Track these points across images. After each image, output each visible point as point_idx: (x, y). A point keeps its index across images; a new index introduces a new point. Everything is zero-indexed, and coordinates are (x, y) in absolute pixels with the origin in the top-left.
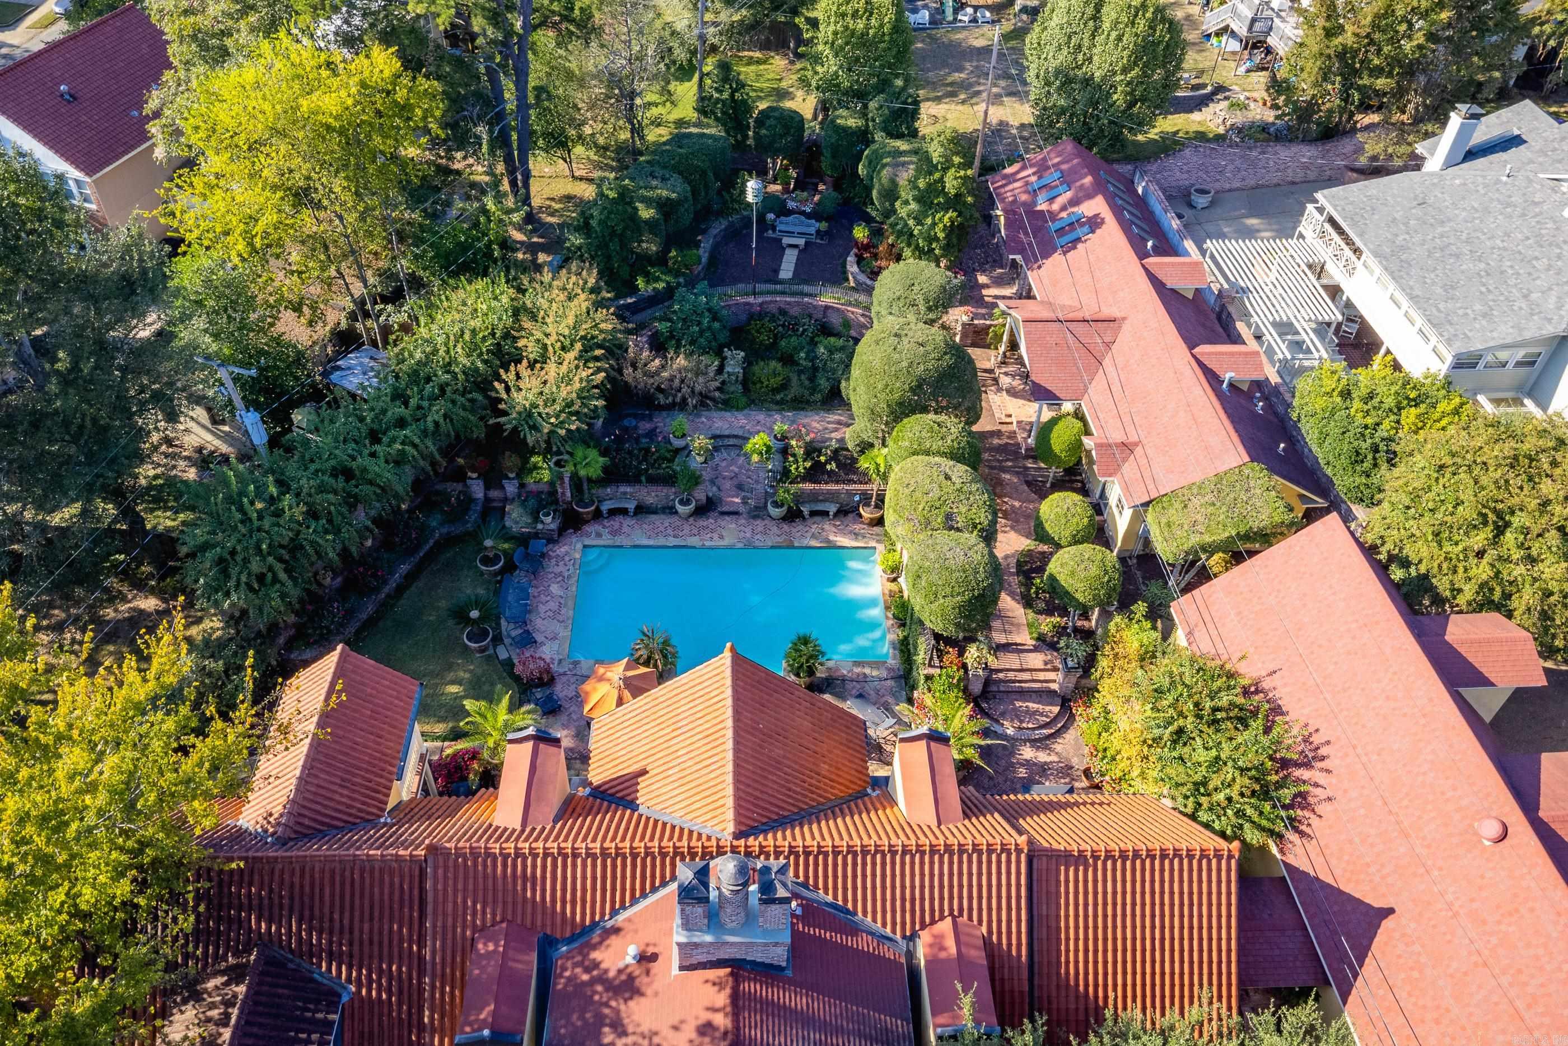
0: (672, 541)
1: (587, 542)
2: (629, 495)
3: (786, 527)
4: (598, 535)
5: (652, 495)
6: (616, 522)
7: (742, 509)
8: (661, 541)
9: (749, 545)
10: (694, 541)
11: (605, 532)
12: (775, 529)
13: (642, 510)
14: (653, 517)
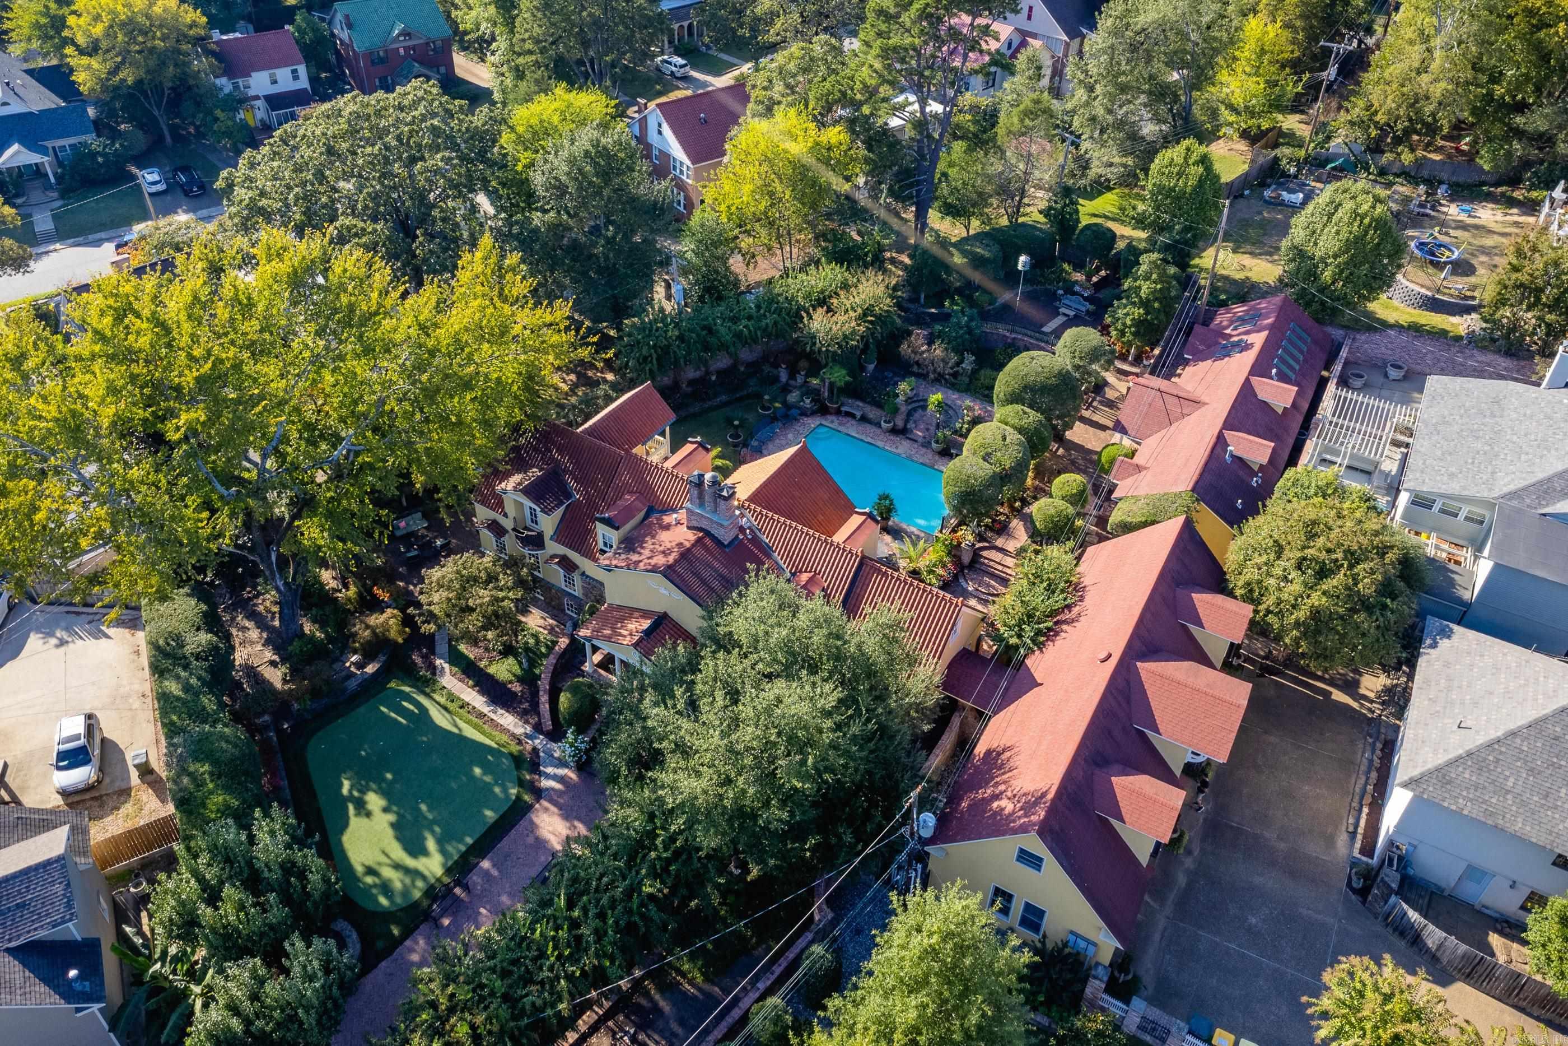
0: (869, 440)
1: (824, 422)
2: (858, 407)
3: (937, 457)
4: (832, 422)
5: (872, 413)
6: (845, 420)
7: (920, 440)
8: (863, 437)
9: (910, 458)
10: (880, 444)
11: (836, 422)
12: (930, 456)
13: (864, 419)
14: (868, 426)
